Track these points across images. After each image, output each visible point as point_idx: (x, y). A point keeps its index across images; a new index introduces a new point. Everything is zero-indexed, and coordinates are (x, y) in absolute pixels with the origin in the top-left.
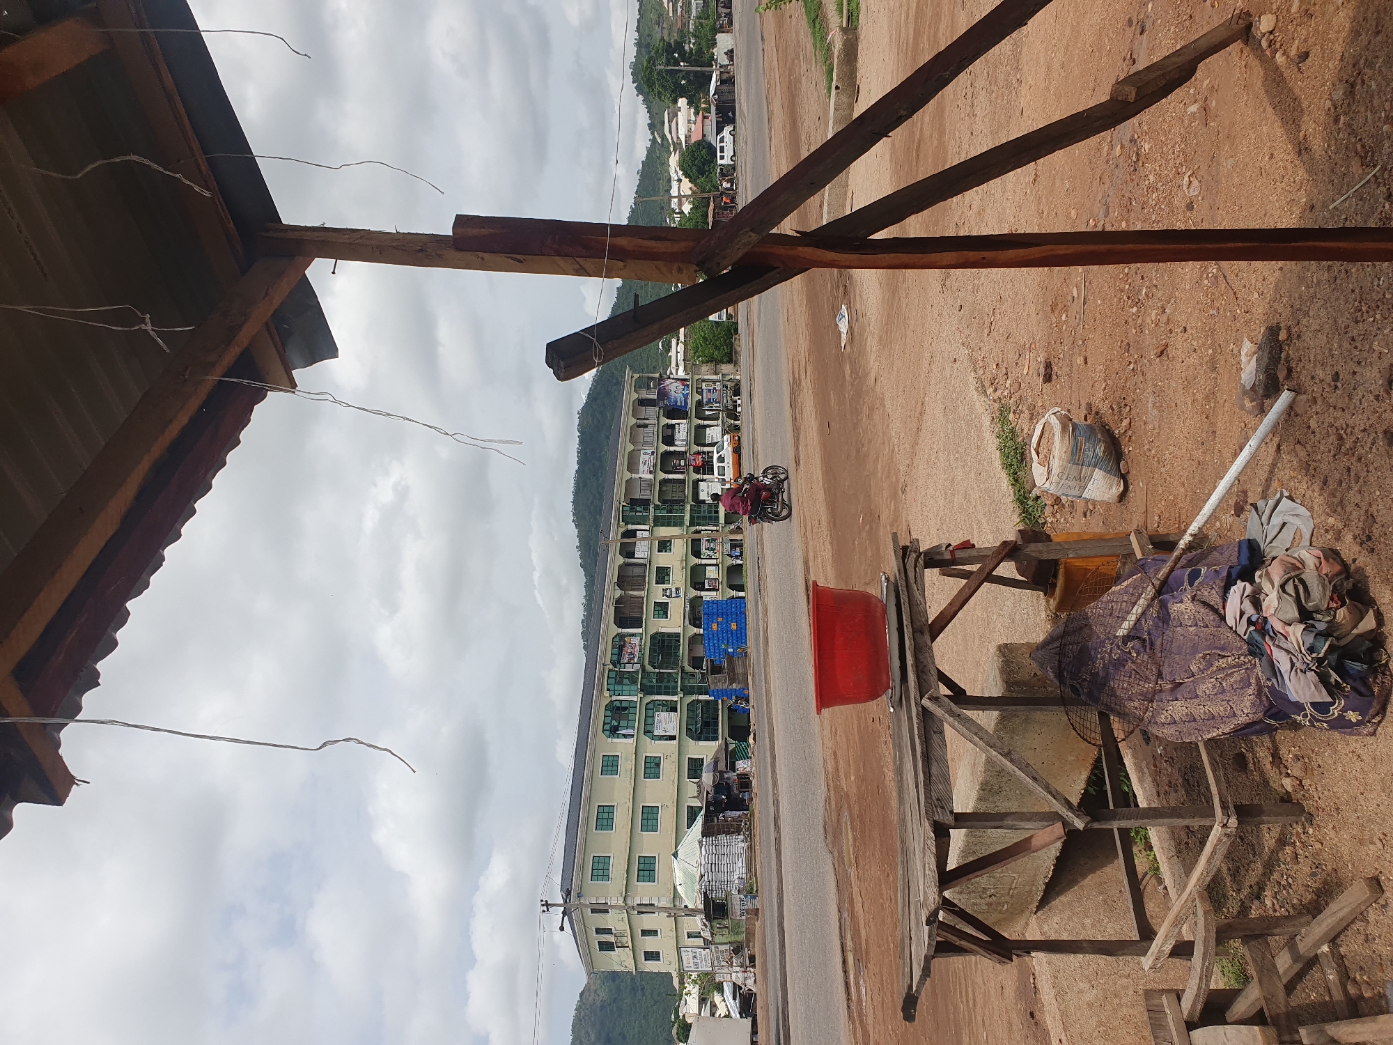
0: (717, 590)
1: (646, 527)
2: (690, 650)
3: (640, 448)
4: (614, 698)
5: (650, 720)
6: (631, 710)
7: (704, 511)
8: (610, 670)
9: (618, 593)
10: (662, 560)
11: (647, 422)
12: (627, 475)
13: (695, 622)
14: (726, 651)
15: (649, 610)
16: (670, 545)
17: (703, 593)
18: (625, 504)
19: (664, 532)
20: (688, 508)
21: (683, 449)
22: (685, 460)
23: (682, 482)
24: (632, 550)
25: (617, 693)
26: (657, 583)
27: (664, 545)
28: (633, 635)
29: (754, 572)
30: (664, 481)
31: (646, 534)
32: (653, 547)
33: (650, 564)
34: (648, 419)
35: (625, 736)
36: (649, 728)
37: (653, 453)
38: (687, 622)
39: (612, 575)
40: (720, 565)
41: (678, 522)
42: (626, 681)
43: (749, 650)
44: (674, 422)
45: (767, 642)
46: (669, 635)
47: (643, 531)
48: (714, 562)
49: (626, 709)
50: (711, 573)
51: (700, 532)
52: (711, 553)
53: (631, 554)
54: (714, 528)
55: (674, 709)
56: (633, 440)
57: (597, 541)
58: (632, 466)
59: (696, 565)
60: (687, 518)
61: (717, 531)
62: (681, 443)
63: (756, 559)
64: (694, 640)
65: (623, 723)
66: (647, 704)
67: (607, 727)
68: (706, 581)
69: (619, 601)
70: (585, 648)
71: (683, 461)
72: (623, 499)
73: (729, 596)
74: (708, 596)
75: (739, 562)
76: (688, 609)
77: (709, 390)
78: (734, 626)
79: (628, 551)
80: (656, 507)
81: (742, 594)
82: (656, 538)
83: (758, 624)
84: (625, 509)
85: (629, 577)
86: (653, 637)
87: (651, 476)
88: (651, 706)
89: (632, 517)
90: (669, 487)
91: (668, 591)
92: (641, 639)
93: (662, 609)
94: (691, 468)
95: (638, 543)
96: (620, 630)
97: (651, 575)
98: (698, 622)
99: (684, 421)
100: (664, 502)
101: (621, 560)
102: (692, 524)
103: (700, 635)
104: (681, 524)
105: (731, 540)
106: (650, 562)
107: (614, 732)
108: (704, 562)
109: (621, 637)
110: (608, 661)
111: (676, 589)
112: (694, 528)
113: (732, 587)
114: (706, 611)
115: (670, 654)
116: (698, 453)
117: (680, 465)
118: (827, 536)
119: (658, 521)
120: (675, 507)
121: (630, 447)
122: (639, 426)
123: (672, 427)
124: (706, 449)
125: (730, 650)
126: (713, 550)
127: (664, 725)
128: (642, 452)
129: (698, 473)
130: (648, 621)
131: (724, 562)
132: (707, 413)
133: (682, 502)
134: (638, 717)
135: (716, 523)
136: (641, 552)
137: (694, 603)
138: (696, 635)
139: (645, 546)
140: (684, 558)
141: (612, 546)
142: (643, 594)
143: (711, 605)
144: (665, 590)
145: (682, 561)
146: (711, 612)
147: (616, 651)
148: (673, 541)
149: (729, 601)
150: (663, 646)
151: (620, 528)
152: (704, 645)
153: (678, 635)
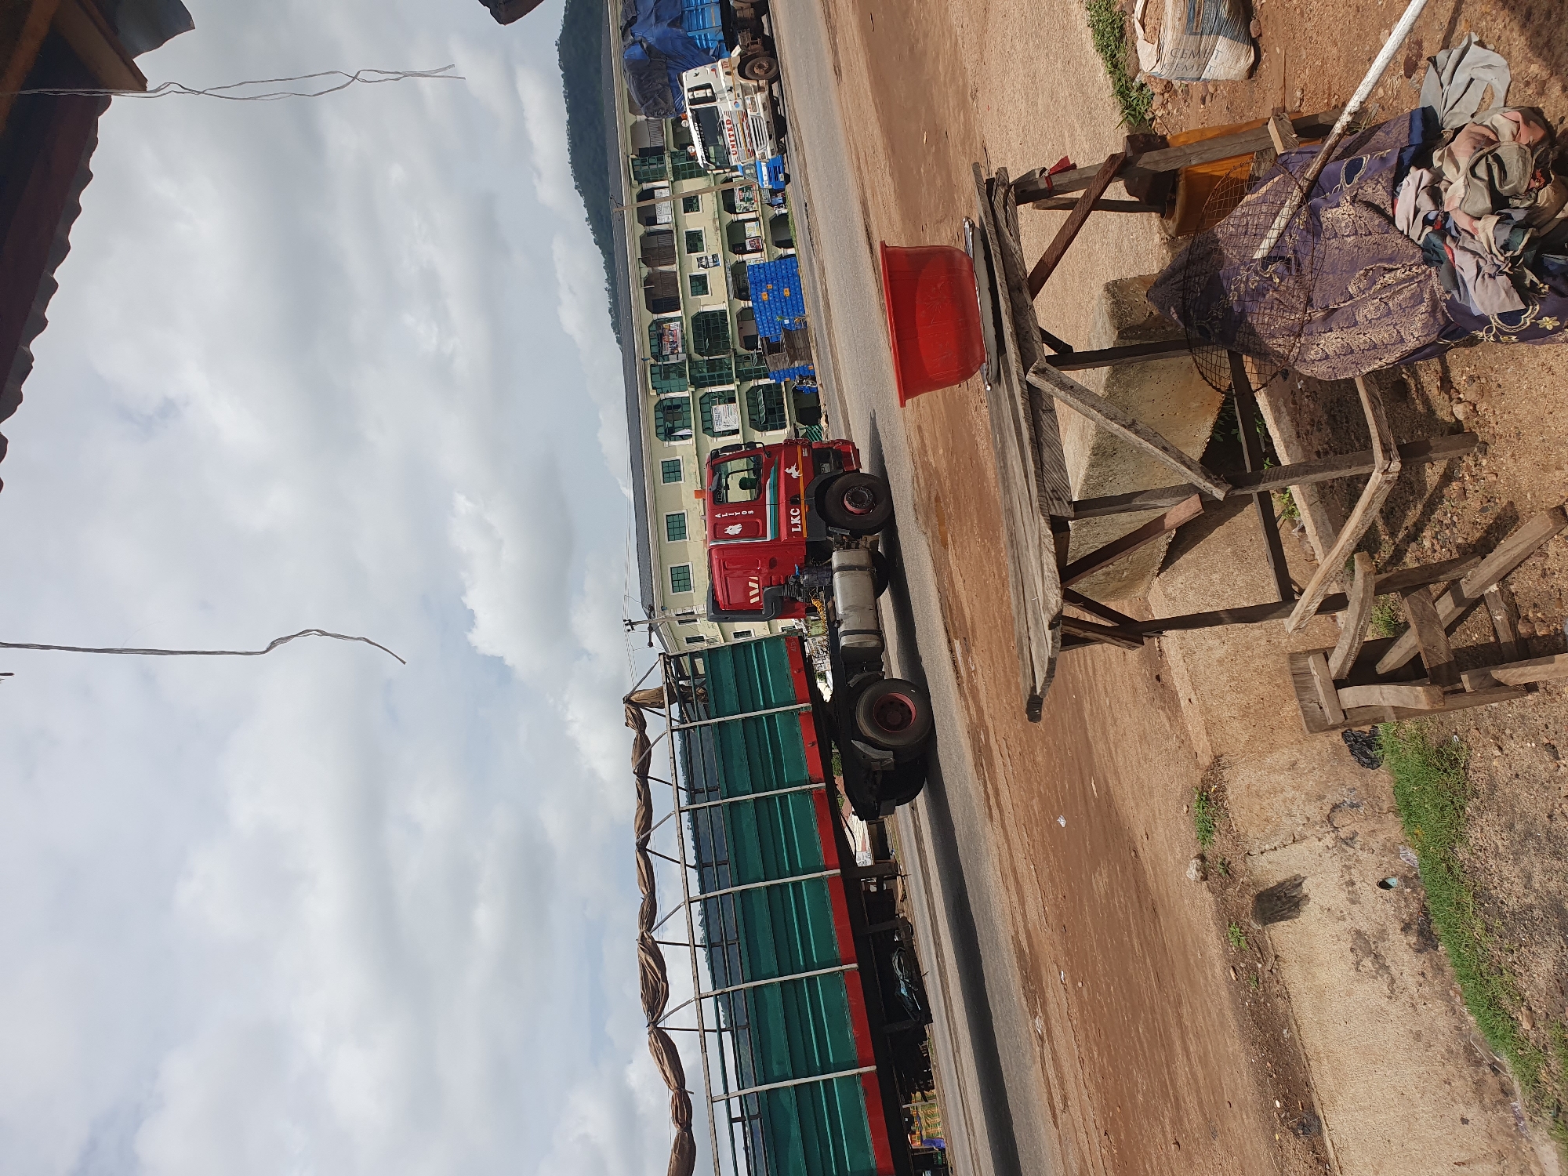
0: (762, 250)
1: (665, 183)
2: (740, 328)
4: (663, 396)
5: (707, 417)
6: (685, 408)
8: (652, 365)
9: (645, 271)
10: (693, 222)
12: (631, 119)
13: (741, 292)
14: (781, 324)
15: (684, 288)
16: (697, 201)
17: (746, 257)
18: (634, 157)
19: (688, 186)
24: (653, 214)
25: (665, 390)
26: (689, 252)
27: (691, 203)
28: (671, 320)
29: (802, 221)
31: (666, 193)
32: (677, 207)
33: (677, 230)
35: (682, 437)
36: (707, 425)
38: (732, 296)
39: (633, 250)
40: (761, 219)
42: (673, 375)
43: (808, 320)
45: (829, 307)
46: (714, 313)
47: (662, 188)
48: (752, 215)
49: (678, 407)
50: (752, 230)
52: (747, 205)
53: (652, 220)
55: (732, 400)
57: (608, 210)
59: (733, 222)
63: (803, 206)
64: (744, 316)
65: (678, 423)
66: (701, 399)
67: (661, 430)
68: (747, 241)
69: (648, 281)
70: (619, 341)
72: (630, 152)
73: (776, 256)
74: (751, 259)
75: (784, 211)
76: (730, 280)
78: (787, 293)
79: (648, 217)
80: (673, 155)
81: (791, 251)
82: (679, 196)
83: (815, 288)
84: (635, 162)
85: (655, 248)
86: (695, 318)
88: (706, 400)
89: (646, 173)
91: (704, 260)
92: (682, 324)
93: (700, 284)
95: (659, 206)
96: (656, 317)
97: (680, 244)
98: (744, 294)
100: (682, 147)
101: (641, 229)
103: (749, 308)
104: (706, 174)
106: (676, 226)
107: (669, 434)
108: (741, 217)
109: (658, 324)
110: (648, 354)
111: (713, 256)
113: (779, 244)
114: (752, 278)
115: (718, 337)
118: (885, 166)
119: (678, 174)
125: (787, 322)
126: (749, 200)
127: (724, 419)
130: (687, 302)
131: (765, 215)
134: (694, 415)
136: (665, 216)
137: (737, 273)
138: (744, 309)
139: (666, 207)
140: (717, 216)
141: (627, 213)
142: (674, 268)
143: (757, 270)
144: (700, 259)
145: (714, 220)
146: (758, 280)
147: (655, 342)
148: (700, 197)
149: (778, 262)
150: (708, 329)
151: (633, 190)
152: (755, 319)
153: (723, 313)
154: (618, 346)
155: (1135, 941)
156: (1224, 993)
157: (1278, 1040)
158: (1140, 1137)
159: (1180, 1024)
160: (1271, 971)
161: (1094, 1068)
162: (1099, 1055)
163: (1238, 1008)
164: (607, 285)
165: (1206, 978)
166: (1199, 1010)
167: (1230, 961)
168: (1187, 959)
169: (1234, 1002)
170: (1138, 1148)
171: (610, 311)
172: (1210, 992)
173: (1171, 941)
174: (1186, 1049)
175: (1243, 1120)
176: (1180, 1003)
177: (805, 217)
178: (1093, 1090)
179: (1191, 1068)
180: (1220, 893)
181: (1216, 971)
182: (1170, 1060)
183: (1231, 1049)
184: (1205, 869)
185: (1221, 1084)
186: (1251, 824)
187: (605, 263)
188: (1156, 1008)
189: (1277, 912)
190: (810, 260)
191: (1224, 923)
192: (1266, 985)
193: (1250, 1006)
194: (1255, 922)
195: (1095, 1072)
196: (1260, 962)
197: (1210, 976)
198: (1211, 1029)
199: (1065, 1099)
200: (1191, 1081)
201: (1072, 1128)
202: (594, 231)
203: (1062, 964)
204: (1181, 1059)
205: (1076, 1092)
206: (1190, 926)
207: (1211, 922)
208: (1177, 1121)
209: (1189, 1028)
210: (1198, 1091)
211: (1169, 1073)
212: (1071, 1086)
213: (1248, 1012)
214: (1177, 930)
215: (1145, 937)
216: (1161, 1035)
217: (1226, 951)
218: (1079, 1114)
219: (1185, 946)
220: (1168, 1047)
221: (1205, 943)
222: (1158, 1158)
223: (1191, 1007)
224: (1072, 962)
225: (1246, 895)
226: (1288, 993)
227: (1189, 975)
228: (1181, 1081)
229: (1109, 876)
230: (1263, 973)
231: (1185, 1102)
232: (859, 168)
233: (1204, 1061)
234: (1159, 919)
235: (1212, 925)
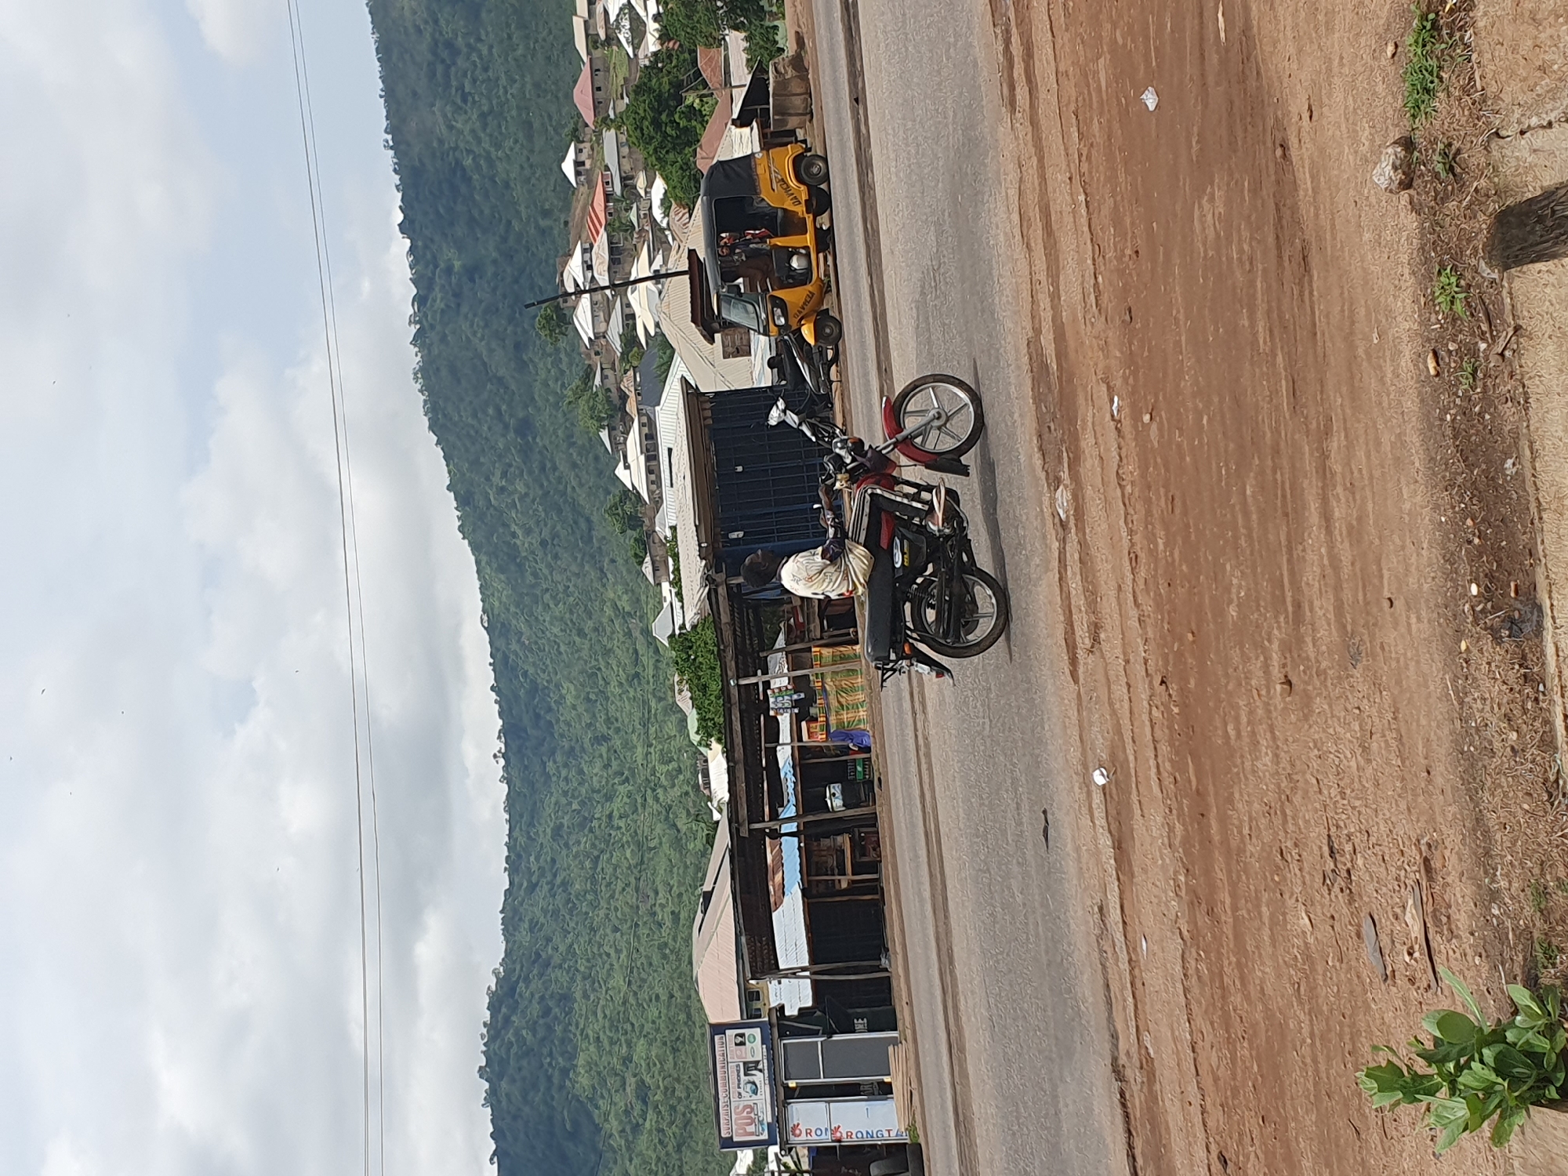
155: (1261, 326)
156: (1411, 404)
157: (1493, 479)
158: (1223, 681)
159: (1323, 471)
160: (1502, 355)
161: (1156, 570)
162: (1166, 545)
163: (1431, 427)
165: (1382, 381)
166: (1361, 440)
167: (1429, 340)
168: (1352, 347)
169: (1426, 416)
170: (1219, 701)
172: (1385, 404)
173: (1327, 316)
174: (1327, 517)
175: (1409, 625)
176: (1327, 432)
178: (1148, 608)
179: (1331, 547)
180: (1430, 214)
181: (1403, 364)
182: (1295, 540)
183: (1407, 506)
184: (1409, 166)
185: (1380, 570)
186: (1512, 74)
188: (1283, 445)
189: (1531, 246)
191: (1429, 271)
192: (1489, 382)
193: (1453, 420)
194: (1489, 264)
195: (1155, 577)
196: (1484, 340)
197: (1389, 375)
198: (1377, 473)
199: (1095, 629)
200: (1329, 571)
201: (1103, 680)
203: (1118, 383)
204: (1315, 535)
205: (1116, 616)
206: (1367, 283)
207: (1406, 271)
208: (1292, 646)
209: (1339, 478)
210: (1338, 588)
211: (1289, 561)
212: (1108, 606)
213: (1449, 432)
214: (1342, 293)
215: (1281, 317)
216: (1284, 496)
217: (1425, 323)
218: (1118, 652)
219: (1353, 323)
220: (1294, 515)
221: (1389, 313)
222: (1251, 712)
223: (1346, 437)
224: (1136, 379)
225: (1481, 217)
226: (1526, 393)
227: (1352, 377)
228: (1311, 575)
229: (1228, 203)
230: (1487, 358)
231: (1311, 610)
233: (1355, 533)
234: (1311, 277)
235: (1407, 276)
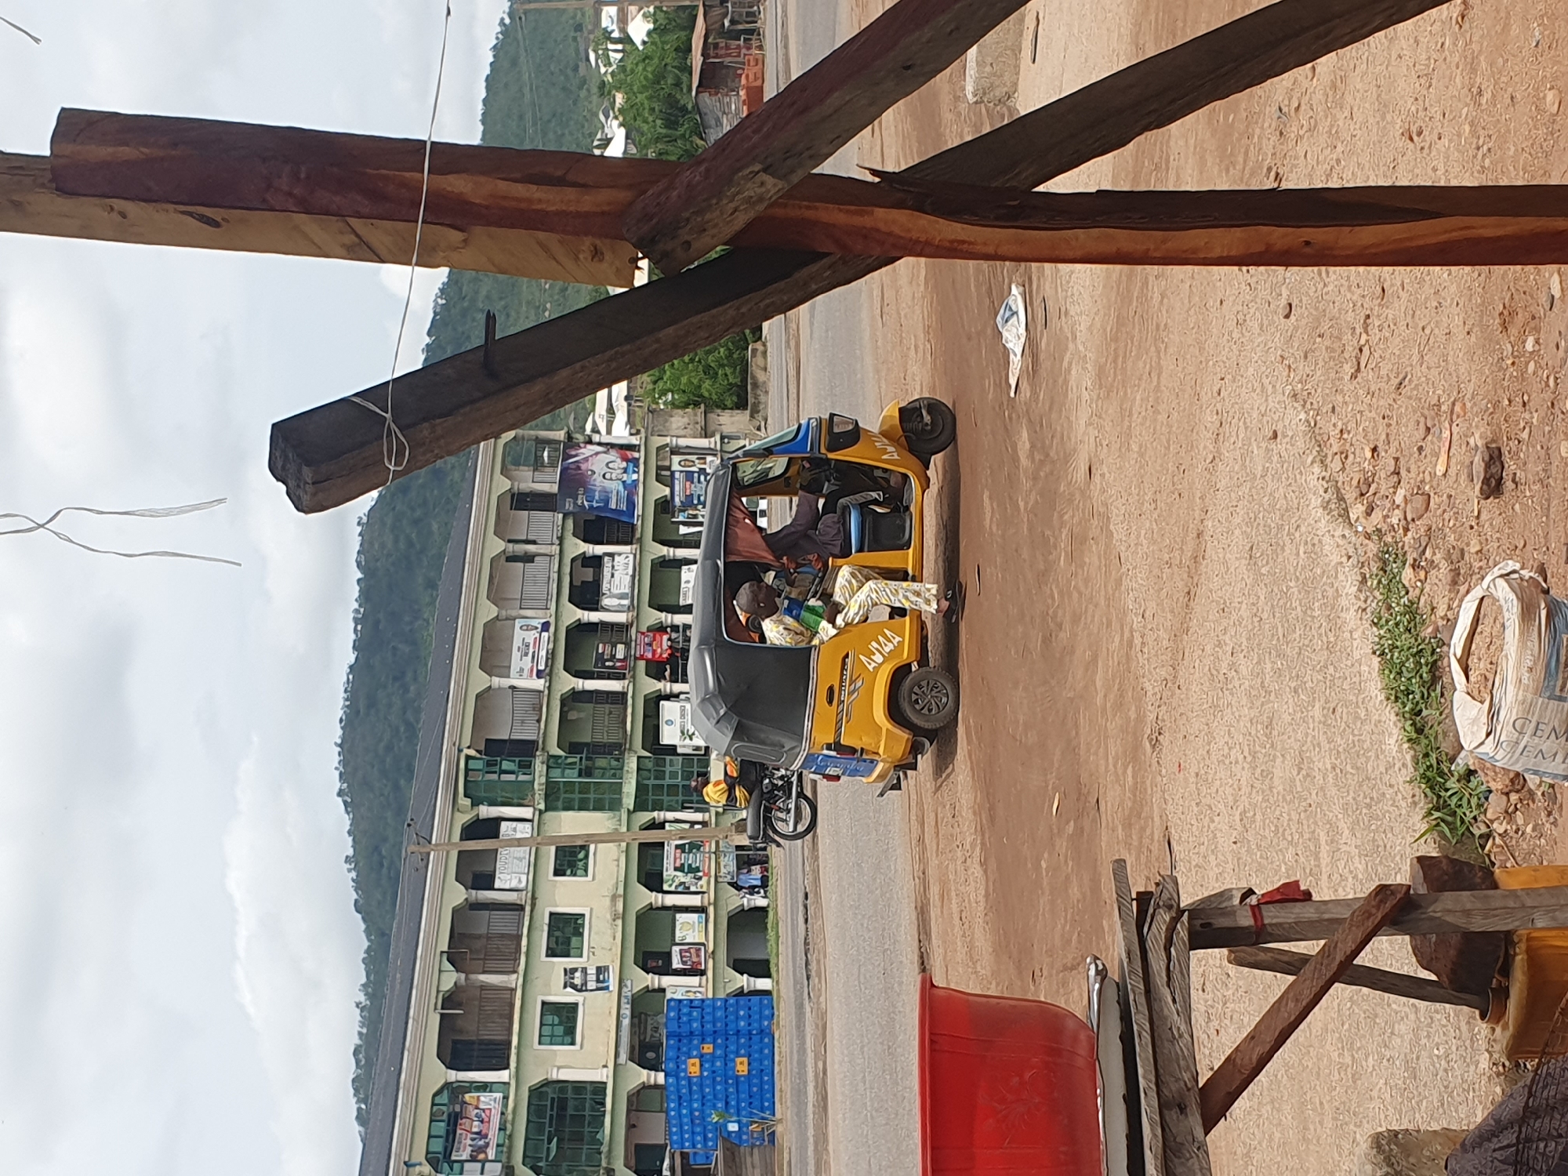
0: (702, 973)
1: (526, 812)
2: (631, 1126)
3: (514, 613)
7: (673, 775)
9: (451, 979)
10: (569, 895)
11: (531, 548)
12: (481, 681)
13: (644, 1052)
14: (720, 1128)
15: (526, 1026)
16: (587, 857)
17: (667, 981)
18: (472, 752)
19: (571, 824)
20: (632, 764)
21: (621, 618)
22: (627, 645)
23: (619, 698)
24: (488, 868)
26: (551, 953)
27: (571, 859)
28: (485, 1087)
29: (794, 927)
30: (575, 698)
31: (524, 831)
32: (542, 861)
33: (533, 905)
34: (534, 542)
37: (545, 627)
38: (623, 1056)
39: (434, 934)
40: (711, 910)
41: (607, 802)
43: (779, 1129)
44: (599, 550)
45: (825, 1108)
46: (579, 1087)
47: (517, 820)
48: (695, 901)
50: (688, 929)
51: (661, 826)
52: (687, 879)
53: (485, 881)
54: (698, 817)
56: (496, 595)
57: (398, 843)
58: (493, 657)
59: (651, 908)
60: (630, 788)
61: (704, 824)
62: (615, 602)
63: (801, 896)
64: (640, 1099)
68: (676, 949)
69: (450, 1000)
70: (361, 1118)
71: (621, 648)
72: (466, 741)
73: (732, 988)
74: (677, 987)
75: (760, 901)
76: (626, 1022)
77: (689, 476)
78: (742, 1066)
79: (477, 872)
80: (552, 762)
81: (763, 984)
82: (551, 840)
83: (802, 1064)
84: (472, 764)
85: (479, 937)
86: (537, 1092)
87: (539, 684)
89: (489, 786)
90: (582, 713)
91: (578, 974)
92: (506, 1098)
93: (562, 1021)
94: (642, 664)
95: (504, 854)
96: (453, 1076)
97: (535, 934)
98: (651, 1055)
99: (627, 548)
100: (574, 748)
101: (458, 894)
102: (640, 805)
103: (656, 1086)
104: (614, 805)
105: (738, 848)
106: (534, 898)
108: (671, 900)
109: (455, 1091)
110: (420, 1155)
111: (599, 969)
112: (645, 817)
113: (740, 966)
114: (674, 1027)
115: (578, 1137)
116: (661, 629)
117: (613, 657)
118: (973, 845)
119: (557, 798)
120: (601, 762)
121: (488, 611)
122: (512, 559)
123: (596, 562)
124: (680, 619)
125: (733, 1127)
126: (693, 870)
128: (518, 623)
129: (659, 677)
130: (526, 1053)
131: (721, 903)
132: (683, 530)
133: (616, 750)
135: (702, 806)
136: (512, 876)
137: (644, 1006)
138: (645, 1087)
139: (520, 859)
140: (621, 891)
141: (437, 859)
142: (513, 980)
143: (685, 1010)
144: (570, 972)
145: (614, 898)
146: (685, 1029)
147: (441, 1128)
148: (592, 847)
149: (732, 1001)
150: (561, 1117)
151: (457, 815)
152: (667, 1113)
153: (599, 1088)
154: (357, 1128)
164: (362, 998)
171: (356, 1053)
177: (801, 920)
187: (368, 951)
190: (800, 1007)
202: (358, 885)
232: (921, 840)
